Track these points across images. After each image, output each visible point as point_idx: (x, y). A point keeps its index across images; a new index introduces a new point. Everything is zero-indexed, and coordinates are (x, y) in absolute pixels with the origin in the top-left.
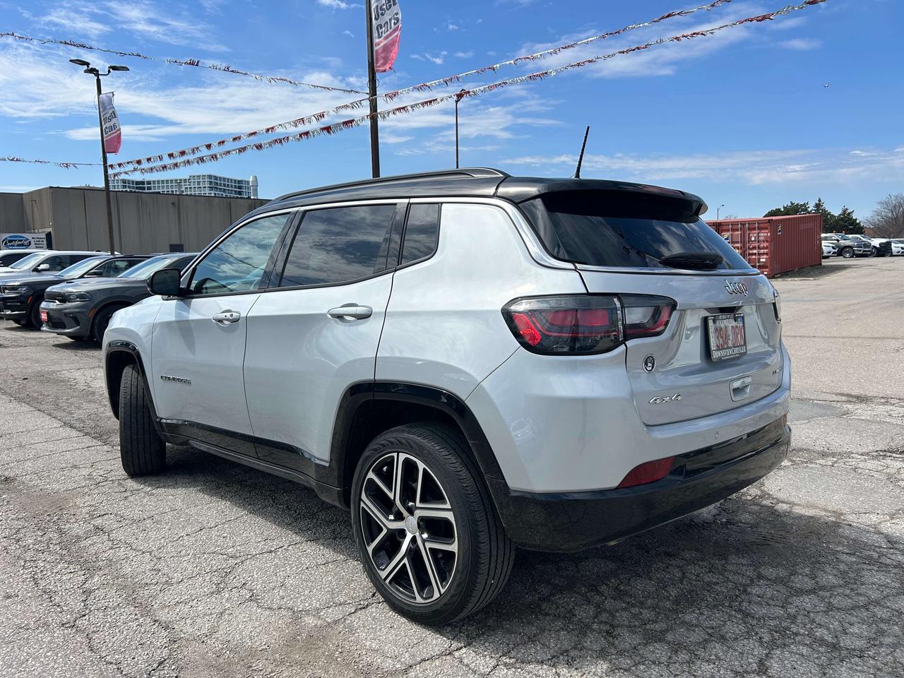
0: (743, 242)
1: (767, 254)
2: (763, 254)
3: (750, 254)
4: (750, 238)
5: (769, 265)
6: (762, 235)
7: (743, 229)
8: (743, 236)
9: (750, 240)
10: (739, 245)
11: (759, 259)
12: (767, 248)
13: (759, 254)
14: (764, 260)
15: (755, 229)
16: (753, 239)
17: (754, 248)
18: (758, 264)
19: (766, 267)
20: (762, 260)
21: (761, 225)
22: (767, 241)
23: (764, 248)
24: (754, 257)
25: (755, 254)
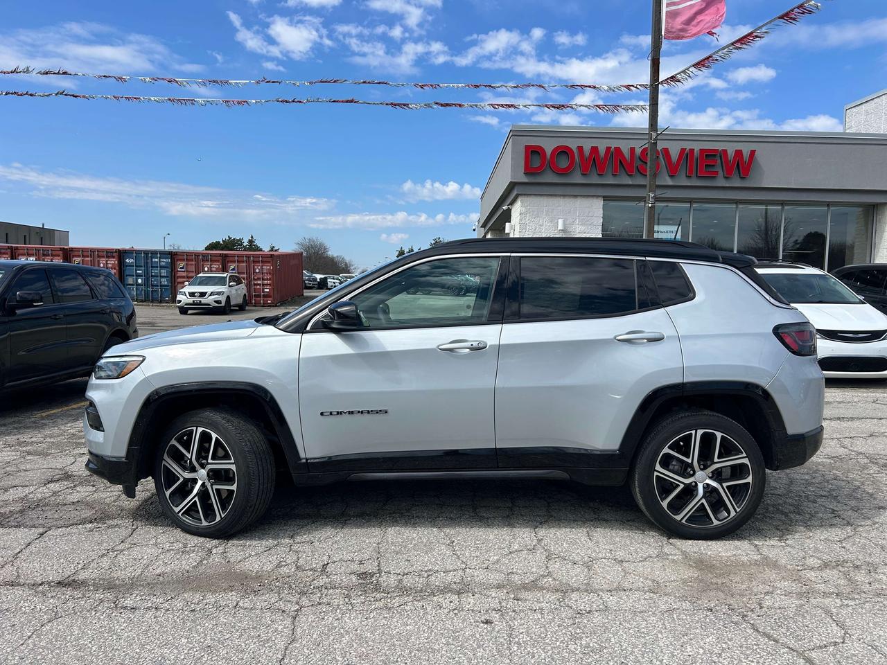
0: (249, 274)
1: (270, 285)
2: (267, 285)
3: (255, 284)
4: (254, 270)
5: (272, 294)
6: (265, 267)
7: (248, 262)
8: (248, 267)
9: (254, 272)
10: (245, 276)
11: (263, 289)
12: (270, 279)
13: (263, 285)
14: (268, 290)
15: (259, 262)
16: (257, 271)
17: (259, 279)
18: (262, 294)
19: (270, 296)
20: (266, 290)
21: (265, 259)
22: (270, 274)
23: (267, 279)
24: (258, 287)
25: (259, 285)
